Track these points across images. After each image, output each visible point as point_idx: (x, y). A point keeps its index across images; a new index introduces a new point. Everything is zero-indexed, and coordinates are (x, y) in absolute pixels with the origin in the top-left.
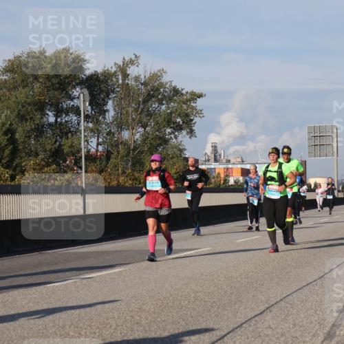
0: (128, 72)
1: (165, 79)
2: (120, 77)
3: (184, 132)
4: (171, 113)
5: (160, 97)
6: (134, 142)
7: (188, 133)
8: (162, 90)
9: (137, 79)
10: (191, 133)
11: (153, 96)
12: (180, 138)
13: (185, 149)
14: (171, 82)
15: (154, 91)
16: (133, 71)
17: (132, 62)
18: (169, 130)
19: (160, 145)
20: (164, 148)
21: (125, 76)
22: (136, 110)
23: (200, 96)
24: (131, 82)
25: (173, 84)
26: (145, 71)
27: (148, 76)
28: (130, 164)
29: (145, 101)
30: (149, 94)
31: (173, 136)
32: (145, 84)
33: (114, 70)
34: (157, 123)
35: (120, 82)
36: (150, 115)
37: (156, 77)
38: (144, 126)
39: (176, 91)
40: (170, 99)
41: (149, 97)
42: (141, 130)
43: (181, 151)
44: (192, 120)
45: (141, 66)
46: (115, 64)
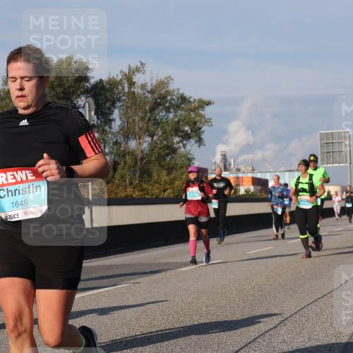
0: (134, 80)
1: (172, 87)
2: (126, 85)
3: (193, 141)
4: (179, 121)
5: (167, 105)
6: (142, 152)
7: (196, 142)
8: (169, 98)
9: (143, 87)
10: (200, 141)
11: (160, 104)
12: (188, 147)
13: (193, 159)
14: (178, 89)
15: (161, 99)
16: (139, 79)
17: (138, 70)
18: (176, 139)
19: (168, 155)
20: (173, 158)
21: (131, 84)
22: (142, 119)
23: (209, 103)
24: (137, 90)
25: (181, 92)
26: (152, 79)
27: (154, 83)
28: (137, 174)
29: (152, 110)
30: (156, 103)
31: (181, 145)
32: (152, 92)
33: (119, 78)
34: (164, 132)
35: (126, 90)
36: (157, 123)
37: (162, 84)
38: (152, 135)
39: (184, 99)
40: (178, 107)
41: (156, 106)
42: (148, 139)
43: (190, 160)
44: (200, 128)
45: (147, 74)
46: (121, 72)
